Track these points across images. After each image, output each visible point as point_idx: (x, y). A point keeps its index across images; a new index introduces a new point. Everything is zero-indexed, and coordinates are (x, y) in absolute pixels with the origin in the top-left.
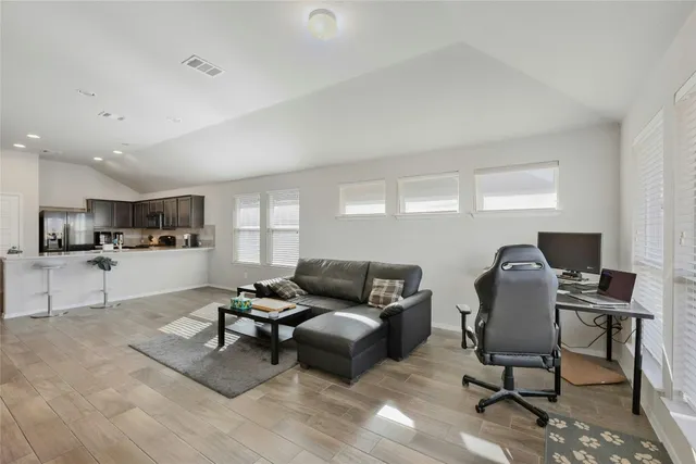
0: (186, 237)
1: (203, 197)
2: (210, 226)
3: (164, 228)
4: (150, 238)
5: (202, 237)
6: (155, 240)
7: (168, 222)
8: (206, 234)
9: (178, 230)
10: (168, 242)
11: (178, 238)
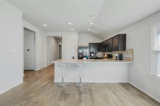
0: (116, 55)
1: (126, 34)
2: (129, 50)
3: (108, 51)
4: (104, 55)
5: (125, 56)
6: (106, 56)
7: (109, 49)
8: (127, 54)
9: (113, 52)
10: (110, 57)
11: (113, 55)
